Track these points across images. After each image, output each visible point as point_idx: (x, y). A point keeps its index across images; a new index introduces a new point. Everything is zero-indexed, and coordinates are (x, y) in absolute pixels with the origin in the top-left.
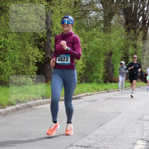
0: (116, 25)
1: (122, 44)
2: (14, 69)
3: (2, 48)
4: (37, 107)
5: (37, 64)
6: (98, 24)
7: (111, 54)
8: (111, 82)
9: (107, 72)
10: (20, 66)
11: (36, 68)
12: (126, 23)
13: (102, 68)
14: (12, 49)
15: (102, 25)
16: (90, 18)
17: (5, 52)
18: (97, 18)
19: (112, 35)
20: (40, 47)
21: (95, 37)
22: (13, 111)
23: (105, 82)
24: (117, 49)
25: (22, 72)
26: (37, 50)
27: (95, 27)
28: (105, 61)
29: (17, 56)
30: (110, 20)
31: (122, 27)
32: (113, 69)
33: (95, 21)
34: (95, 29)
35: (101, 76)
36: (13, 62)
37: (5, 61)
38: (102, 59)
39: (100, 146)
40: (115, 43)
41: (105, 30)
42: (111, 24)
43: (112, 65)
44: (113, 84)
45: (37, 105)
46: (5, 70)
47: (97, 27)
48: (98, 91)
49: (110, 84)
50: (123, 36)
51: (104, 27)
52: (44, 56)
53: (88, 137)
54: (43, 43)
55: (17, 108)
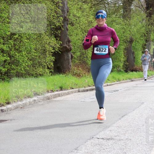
0: (136, 10)
1: (143, 30)
2: (30, 60)
3: (17, 38)
4: (55, 99)
5: (54, 54)
6: (117, 11)
7: (131, 41)
8: (132, 71)
9: (127, 60)
10: (37, 56)
11: (53, 58)
12: (147, 8)
13: (123, 56)
14: (27, 39)
15: (122, 11)
16: (108, 4)
17: (20, 42)
18: (116, 4)
19: (132, 22)
20: (56, 36)
21: (114, 24)
22: (30, 103)
23: (126, 71)
24: (138, 36)
25: (39, 62)
26: (53, 39)
27: (114, 14)
28: (125, 49)
29: (33, 47)
30: (130, 6)
31: (142, 12)
32: (134, 58)
33: (114, 7)
34: (114, 16)
35: (121, 65)
36: (29, 52)
37: (21, 51)
38: (122, 47)
39: (122, 138)
40: (135, 30)
41: (124, 17)
42: (130, 10)
43: (133, 53)
44: (134, 73)
45: (55, 96)
46: (21, 61)
47: (116, 14)
48: (119, 80)
49: (132, 73)
50: (144, 22)
51: (124, 13)
52: (61, 45)
53: (110, 129)
54: (59, 32)
55: (35, 100)
